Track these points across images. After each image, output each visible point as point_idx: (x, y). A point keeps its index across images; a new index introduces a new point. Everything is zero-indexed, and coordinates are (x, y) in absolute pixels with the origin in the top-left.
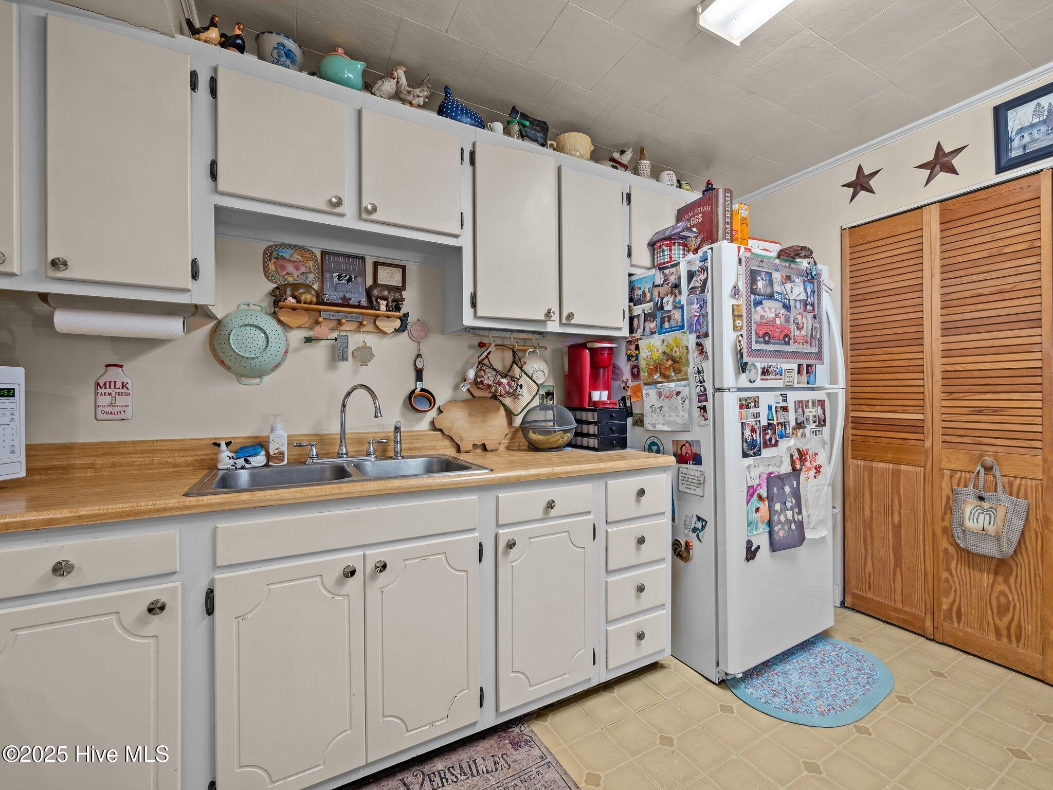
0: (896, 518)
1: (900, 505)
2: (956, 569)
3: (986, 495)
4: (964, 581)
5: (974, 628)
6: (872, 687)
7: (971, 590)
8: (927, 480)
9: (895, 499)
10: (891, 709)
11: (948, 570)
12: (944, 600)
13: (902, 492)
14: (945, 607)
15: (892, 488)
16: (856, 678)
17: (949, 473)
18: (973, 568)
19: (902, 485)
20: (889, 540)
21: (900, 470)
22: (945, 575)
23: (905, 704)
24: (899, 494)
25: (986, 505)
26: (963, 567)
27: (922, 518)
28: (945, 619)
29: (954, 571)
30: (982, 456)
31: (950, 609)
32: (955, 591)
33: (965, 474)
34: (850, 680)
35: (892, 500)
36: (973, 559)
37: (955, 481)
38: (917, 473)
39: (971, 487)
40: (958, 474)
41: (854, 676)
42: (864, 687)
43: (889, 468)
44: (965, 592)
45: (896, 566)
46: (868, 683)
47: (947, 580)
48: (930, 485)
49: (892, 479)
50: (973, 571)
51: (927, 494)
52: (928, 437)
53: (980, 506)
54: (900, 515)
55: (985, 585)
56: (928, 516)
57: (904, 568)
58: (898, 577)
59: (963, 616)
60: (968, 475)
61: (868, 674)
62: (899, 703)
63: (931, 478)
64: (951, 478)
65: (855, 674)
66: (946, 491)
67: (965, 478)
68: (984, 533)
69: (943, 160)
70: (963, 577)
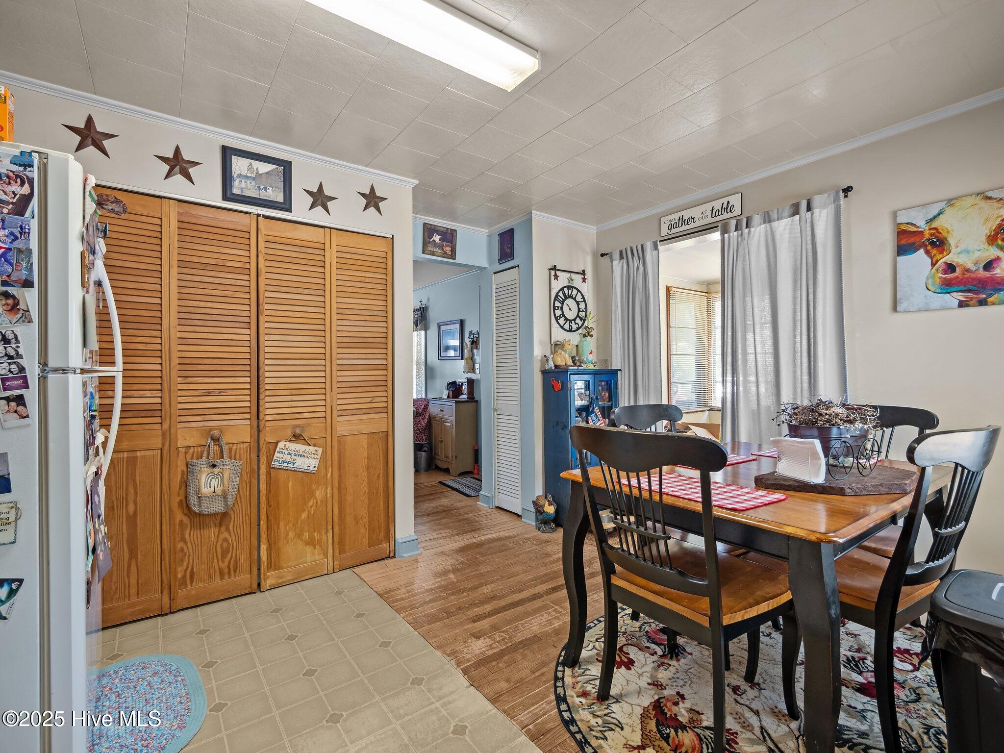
0: (131, 508)
1: (136, 493)
2: (190, 536)
3: (216, 462)
4: (196, 543)
5: (204, 581)
6: (183, 676)
7: (201, 549)
8: (164, 461)
9: (130, 489)
10: (213, 677)
11: (183, 539)
12: (179, 569)
13: (138, 479)
14: (179, 576)
15: (127, 478)
16: (162, 681)
17: (183, 450)
18: (204, 528)
19: (138, 472)
20: (123, 534)
21: (136, 457)
22: (180, 545)
23: (214, 667)
24: (135, 481)
25: (216, 471)
26: (195, 531)
27: (158, 499)
28: (180, 586)
29: (188, 539)
30: (211, 430)
31: (184, 576)
32: (189, 556)
33: (197, 449)
34: (162, 687)
35: (127, 489)
36: (203, 521)
37: (189, 456)
38: (154, 456)
39: (204, 458)
40: (192, 450)
41: (160, 681)
42: (177, 681)
43: (123, 458)
44: (197, 553)
45: (130, 559)
46: (175, 676)
47: (182, 550)
48: (168, 464)
49: (127, 469)
50: (204, 531)
51: (164, 474)
52: (166, 419)
53: (211, 473)
54: (135, 503)
55: (213, 540)
56: (166, 496)
57: (139, 557)
58: (134, 569)
59: (195, 575)
60: (199, 449)
61: (166, 670)
62: (211, 669)
63: (168, 458)
64: (186, 455)
65: (156, 679)
66: (182, 467)
67: (198, 451)
68: (215, 495)
69: (183, 165)
70: (196, 540)
